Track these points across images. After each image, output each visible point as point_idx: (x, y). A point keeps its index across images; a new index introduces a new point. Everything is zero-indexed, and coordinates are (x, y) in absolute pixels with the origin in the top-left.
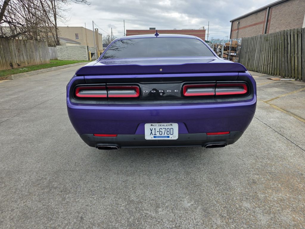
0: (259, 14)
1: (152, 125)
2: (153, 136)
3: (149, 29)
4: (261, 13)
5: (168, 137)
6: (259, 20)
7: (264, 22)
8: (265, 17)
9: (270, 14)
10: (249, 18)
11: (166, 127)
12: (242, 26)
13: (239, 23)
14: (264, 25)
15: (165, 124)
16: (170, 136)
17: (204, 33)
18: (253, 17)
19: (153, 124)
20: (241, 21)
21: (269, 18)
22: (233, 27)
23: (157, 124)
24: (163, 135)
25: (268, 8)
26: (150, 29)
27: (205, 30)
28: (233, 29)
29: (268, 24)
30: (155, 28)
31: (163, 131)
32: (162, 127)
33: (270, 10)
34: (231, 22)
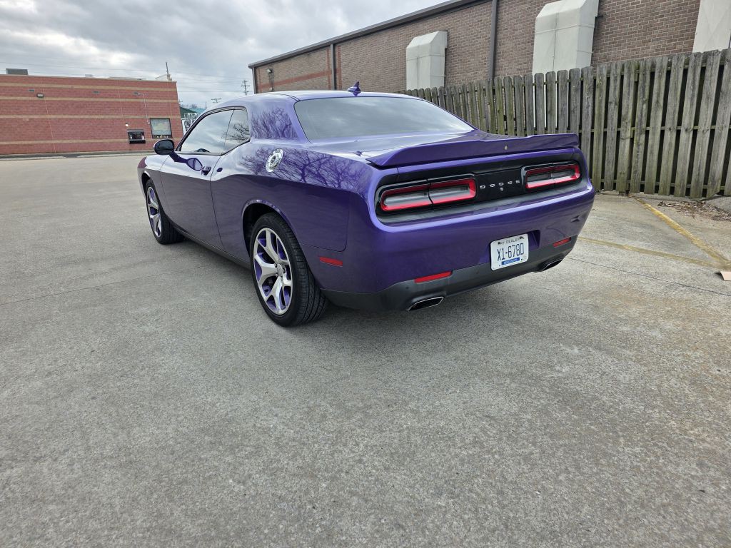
0: (315, 56)
1: (499, 243)
2: (500, 262)
3: (5, 73)
4: (317, 54)
5: (518, 259)
6: (317, 69)
7: (329, 72)
8: (328, 61)
9: (337, 57)
10: (293, 61)
11: (516, 243)
12: (280, 79)
13: (272, 71)
14: (329, 77)
15: (514, 238)
16: (521, 257)
17: (174, 90)
18: (303, 59)
19: (500, 241)
20: (275, 67)
21: (337, 66)
22: (258, 80)
23: (505, 240)
24: (512, 258)
25: (332, 46)
26: (9, 71)
27: (175, 83)
28: (258, 83)
29: (337, 76)
30: (25, 72)
31: (512, 249)
32: (511, 244)
33: (336, 50)
34: (250, 67)
